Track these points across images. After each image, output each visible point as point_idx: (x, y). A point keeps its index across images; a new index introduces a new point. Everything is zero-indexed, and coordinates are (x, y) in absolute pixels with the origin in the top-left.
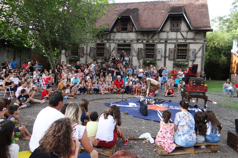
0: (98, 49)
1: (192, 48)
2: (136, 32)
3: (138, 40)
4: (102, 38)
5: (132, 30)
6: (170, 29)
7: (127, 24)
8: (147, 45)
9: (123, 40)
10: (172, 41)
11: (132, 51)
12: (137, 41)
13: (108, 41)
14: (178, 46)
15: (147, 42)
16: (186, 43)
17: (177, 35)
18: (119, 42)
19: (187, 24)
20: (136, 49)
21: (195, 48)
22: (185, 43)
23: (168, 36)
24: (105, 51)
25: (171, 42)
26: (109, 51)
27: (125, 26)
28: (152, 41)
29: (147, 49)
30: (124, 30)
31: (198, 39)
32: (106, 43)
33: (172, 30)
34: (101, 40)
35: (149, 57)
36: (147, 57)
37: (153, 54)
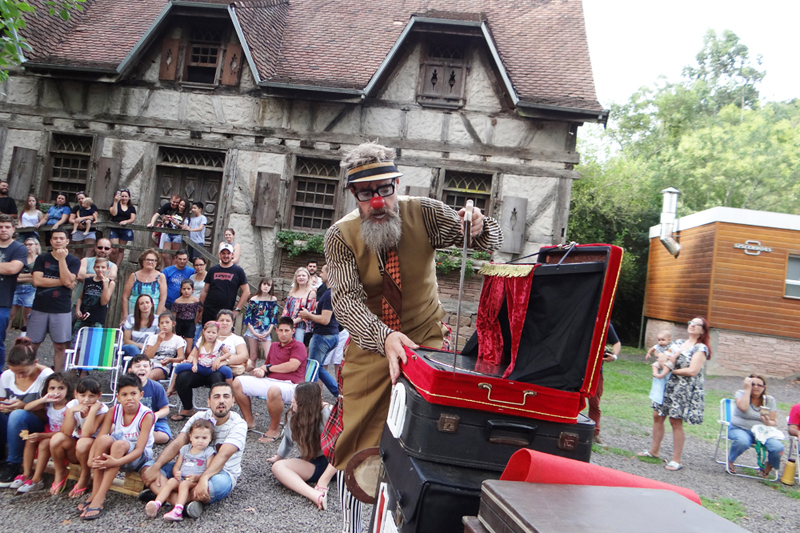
0: (57, 162)
1: (511, 194)
2: (256, 92)
3: (261, 135)
4: (85, 110)
5: (239, 83)
6: (417, 97)
7: (215, 52)
8: (301, 161)
9: (189, 129)
10: (423, 154)
11: (230, 187)
12: (259, 139)
13: (112, 126)
14: (446, 181)
15: (304, 145)
16: (487, 167)
17: (445, 124)
18: (167, 134)
19: (494, 80)
20: (247, 179)
21: (523, 195)
22: (482, 166)
23: (403, 129)
24: (93, 174)
25: (417, 159)
26: (112, 175)
27: (204, 60)
28: (327, 147)
29: (300, 182)
30: (200, 77)
31: (542, 156)
32: (102, 136)
33: (425, 102)
34: (78, 117)
35: (307, 224)
36: (298, 222)
37: (327, 207)
